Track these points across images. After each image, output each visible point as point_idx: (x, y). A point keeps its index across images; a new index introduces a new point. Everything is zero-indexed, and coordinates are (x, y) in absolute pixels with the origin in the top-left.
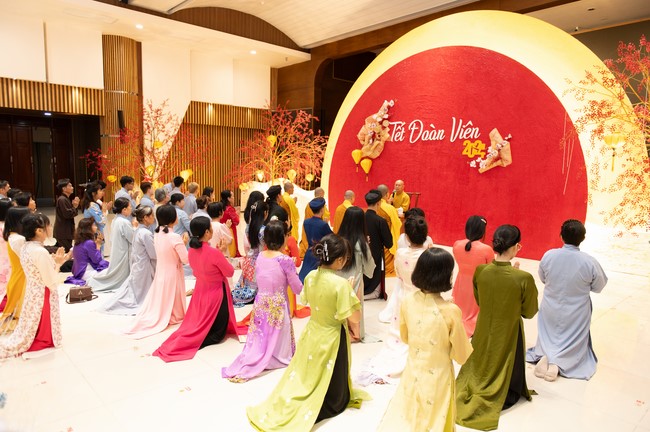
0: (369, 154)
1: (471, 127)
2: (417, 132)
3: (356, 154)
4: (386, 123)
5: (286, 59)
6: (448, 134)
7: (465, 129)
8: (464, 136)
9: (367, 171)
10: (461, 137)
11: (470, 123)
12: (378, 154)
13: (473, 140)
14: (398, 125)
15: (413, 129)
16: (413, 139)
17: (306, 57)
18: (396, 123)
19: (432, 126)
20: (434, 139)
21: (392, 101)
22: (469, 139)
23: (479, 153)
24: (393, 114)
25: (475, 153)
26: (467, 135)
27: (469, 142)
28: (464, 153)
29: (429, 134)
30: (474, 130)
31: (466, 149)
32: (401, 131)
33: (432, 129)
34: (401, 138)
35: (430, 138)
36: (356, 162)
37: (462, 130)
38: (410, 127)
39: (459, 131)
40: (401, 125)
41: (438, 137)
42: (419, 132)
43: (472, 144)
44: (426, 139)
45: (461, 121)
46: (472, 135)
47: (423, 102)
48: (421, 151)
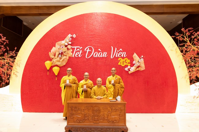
0: (58, 63)
1: (122, 52)
2: (90, 53)
3: (48, 64)
4: (69, 47)
6: (109, 54)
7: (118, 53)
8: (119, 56)
9: (56, 74)
10: (116, 56)
11: (121, 49)
12: (64, 64)
13: (123, 58)
14: (77, 48)
15: (88, 51)
16: (88, 56)
18: (76, 47)
19: (99, 50)
20: (101, 56)
21: (74, 35)
22: (121, 57)
23: (127, 64)
24: (74, 42)
25: (125, 64)
26: (120, 55)
27: (121, 59)
28: (119, 64)
29: (98, 54)
30: (123, 53)
31: (120, 62)
32: (79, 52)
33: (99, 51)
34: (79, 55)
35: (99, 56)
36: (48, 68)
37: (117, 53)
38: (85, 50)
39: (116, 53)
40: (79, 48)
41: (103, 56)
42: (92, 53)
43: (123, 60)
44: (96, 56)
45: (116, 49)
46: (122, 55)
47: (93, 38)
48: (93, 63)
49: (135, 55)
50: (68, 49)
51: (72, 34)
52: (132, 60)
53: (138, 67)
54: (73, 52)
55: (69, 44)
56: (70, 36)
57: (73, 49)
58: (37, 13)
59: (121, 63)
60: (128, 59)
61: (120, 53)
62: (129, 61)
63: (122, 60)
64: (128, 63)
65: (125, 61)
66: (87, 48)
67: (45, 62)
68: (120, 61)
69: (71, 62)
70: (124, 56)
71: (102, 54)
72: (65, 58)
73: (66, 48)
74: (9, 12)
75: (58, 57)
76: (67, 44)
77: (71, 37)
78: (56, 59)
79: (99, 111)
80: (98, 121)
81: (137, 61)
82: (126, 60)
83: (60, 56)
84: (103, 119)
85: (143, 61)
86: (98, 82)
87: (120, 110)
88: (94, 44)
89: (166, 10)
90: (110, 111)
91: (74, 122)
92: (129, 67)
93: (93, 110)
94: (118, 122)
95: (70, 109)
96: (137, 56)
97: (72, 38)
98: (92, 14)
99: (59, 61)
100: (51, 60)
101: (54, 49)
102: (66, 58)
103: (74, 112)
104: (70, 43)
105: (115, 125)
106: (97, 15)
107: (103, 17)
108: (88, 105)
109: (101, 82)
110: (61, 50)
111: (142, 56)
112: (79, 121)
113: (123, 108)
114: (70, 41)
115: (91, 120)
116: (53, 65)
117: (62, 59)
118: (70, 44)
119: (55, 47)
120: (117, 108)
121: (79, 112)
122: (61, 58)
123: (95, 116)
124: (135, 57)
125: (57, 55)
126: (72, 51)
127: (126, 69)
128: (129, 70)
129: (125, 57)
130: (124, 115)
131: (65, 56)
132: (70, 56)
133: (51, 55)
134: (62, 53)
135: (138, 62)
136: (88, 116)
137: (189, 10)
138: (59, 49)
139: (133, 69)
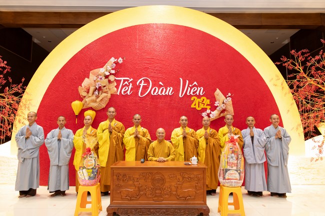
0: (93, 105)
1: (197, 87)
2: (145, 88)
3: (76, 106)
4: (112, 78)
6: (176, 90)
7: (191, 88)
8: (192, 93)
10: (188, 94)
11: (195, 83)
13: (199, 97)
14: (125, 81)
15: (142, 85)
16: (142, 94)
18: (122, 79)
19: (161, 83)
20: (163, 94)
21: (120, 59)
22: (196, 95)
23: (205, 107)
24: (119, 70)
25: (202, 106)
26: (194, 93)
27: (196, 98)
28: (193, 106)
29: (159, 90)
31: (194, 103)
32: (128, 86)
33: (161, 86)
34: (128, 92)
35: (159, 93)
36: (77, 113)
37: (189, 89)
38: (138, 83)
39: (187, 89)
40: (128, 80)
41: (167, 93)
42: (148, 88)
43: (199, 100)
44: (155, 94)
45: (187, 81)
46: (198, 93)
47: (150, 64)
48: (151, 104)
49: (218, 93)
50: (110, 82)
51: (117, 58)
52: (213, 99)
53: (223, 111)
54: (117, 87)
55: (111, 74)
56: (113, 60)
57: (118, 82)
58: (58, 23)
59: (195, 105)
60: (207, 98)
61: (194, 89)
62: (208, 102)
63: (197, 100)
64: (207, 105)
65: (203, 101)
66: (141, 81)
67: (72, 102)
68: (193, 101)
69: (114, 102)
70: (201, 94)
71: (164, 90)
72: (105, 96)
73: (107, 80)
74: (11, 22)
75: (93, 94)
76: (107, 74)
77: (115, 63)
78: (90, 98)
79: (163, 180)
80: (162, 197)
81: (221, 102)
82: (204, 99)
83: (97, 92)
84: (169, 194)
85: (231, 103)
86: (159, 134)
87: (196, 179)
88: (152, 74)
89: (265, 22)
90: (181, 180)
91: (122, 199)
92: (209, 111)
93: (153, 180)
94: (194, 199)
95: (115, 177)
96: (220, 93)
97: (116, 63)
98: (148, 25)
99: (95, 101)
100: (81, 99)
101: (86, 82)
102: (107, 96)
103: (122, 183)
104: (113, 72)
105: (189, 204)
106: (157, 28)
107: (167, 31)
108: (145, 171)
109: (164, 135)
110: (99, 83)
111: (230, 94)
112: (131, 198)
113: (202, 176)
114: (113, 69)
115: (150, 196)
116: (84, 108)
117: (100, 98)
118: (113, 74)
119: (88, 78)
120: (192, 176)
121: (131, 182)
122: (98, 97)
123: (156, 189)
124: (218, 95)
125: (91, 91)
126: (116, 84)
127: (204, 114)
129: (202, 96)
130: (202, 187)
131: (105, 92)
132: (112, 93)
134: (100, 89)
135: (223, 103)
136: (145, 189)
137: (301, 22)
138: (95, 81)
139: (215, 114)
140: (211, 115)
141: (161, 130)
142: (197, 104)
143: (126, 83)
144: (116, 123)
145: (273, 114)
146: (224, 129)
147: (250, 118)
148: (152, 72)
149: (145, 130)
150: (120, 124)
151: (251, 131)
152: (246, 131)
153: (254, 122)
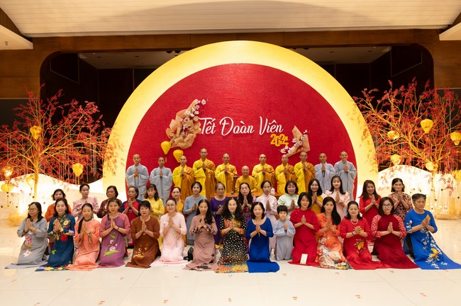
0: (181, 145)
1: (276, 125)
2: (227, 127)
3: (165, 145)
4: (196, 119)
5: (6, 43)
6: (257, 129)
7: (270, 126)
8: (271, 131)
10: (268, 132)
11: (274, 121)
12: (190, 145)
13: (278, 134)
14: (208, 121)
15: (224, 124)
16: (224, 133)
17: (27, 45)
18: (206, 119)
19: (242, 122)
20: (244, 132)
21: (204, 100)
22: (275, 133)
23: (284, 143)
24: (203, 111)
25: (280, 143)
26: (273, 130)
27: (275, 135)
28: (272, 143)
29: (240, 129)
30: (278, 126)
31: (273, 141)
32: (211, 126)
33: (242, 125)
34: (212, 132)
35: (241, 131)
36: (166, 152)
38: (220, 123)
39: (266, 127)
40: (211, 120)
41: (248, 131)
42: (230, 127)
43: (278, 137)
44: (237, 132)
45: (267, 120)
46: (277, 130)
47: (231, 103)
48: (233, 142)
49: (296, 130)
50: (194, 122)
51: (200, 99)
52: (291, 136)
53: (300, 147)
54: (201, 127)
55: (196, 115)
56: (196, 101)
57: (202, 122)
60: (286, 135)
61: (273, 127)
62: (286, 138)
63: (276, 137)
64: (286, 142)
65: (281, 138)
66: (223, 121)
67: (161, 143)
68: (272, 138)
69: (199, 141)
70: (280, 131)
71: (245, 128)
72: (191, 137)
73: (192, 121)
75: (180, 134)
76: (192, 115)
77: (198, 104)
78: (178, 139)
81: (298, 138)
82: (282, 136)
83: (183, 133)
85: (308, 139)
86: (244, 171)
88: (233, 114)
92: (286, 147)
96: (298, 130)
97: (200, 104)
98: (228, 66)
99: (182, 142)
100: (169, 140)
101: (173, 123)
102: (193, 137)
104: (197, 113)
106: (237, 67)
107: (247, 72)
109: (248, 171)
110: (185, 124)
111: (306, 131)
114: (196, 110)
116: (173, 147)
117: (187, 138)
119: (174, 119)
122: (184, 137)
124: (295, 132)
125: (178, 132)
126: (200, 124)
127: (282, 151)
128: (287, 153)
129: (281, 133)
131: (191, 133)
132: (197, 133)
133: (169, 132)
134: (186, 130)
135: (300, 140)
138: (181, 122)
139: (292, 150)
140: (289, 151)
141: (245, 167)
142: (276, 141)
143: (210, 122)
144: (208, 162)
145: (343, 151)
146: (300, 164)
147: (323, 155)
148: (233, 112)
149: (233, 167)
150: (211, 162)
151: (323, 166)
152: (319, 166)
153: (326, 158)
